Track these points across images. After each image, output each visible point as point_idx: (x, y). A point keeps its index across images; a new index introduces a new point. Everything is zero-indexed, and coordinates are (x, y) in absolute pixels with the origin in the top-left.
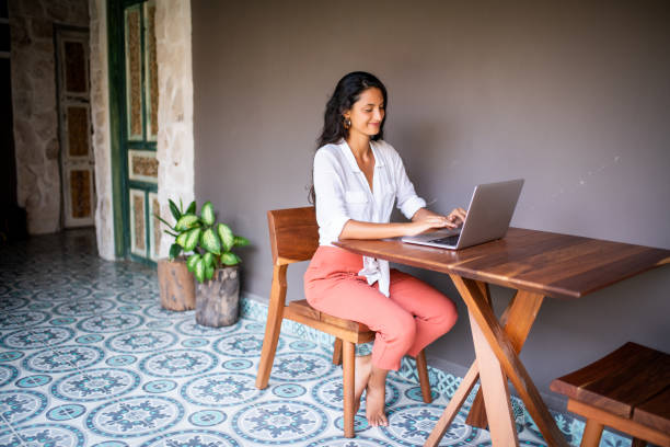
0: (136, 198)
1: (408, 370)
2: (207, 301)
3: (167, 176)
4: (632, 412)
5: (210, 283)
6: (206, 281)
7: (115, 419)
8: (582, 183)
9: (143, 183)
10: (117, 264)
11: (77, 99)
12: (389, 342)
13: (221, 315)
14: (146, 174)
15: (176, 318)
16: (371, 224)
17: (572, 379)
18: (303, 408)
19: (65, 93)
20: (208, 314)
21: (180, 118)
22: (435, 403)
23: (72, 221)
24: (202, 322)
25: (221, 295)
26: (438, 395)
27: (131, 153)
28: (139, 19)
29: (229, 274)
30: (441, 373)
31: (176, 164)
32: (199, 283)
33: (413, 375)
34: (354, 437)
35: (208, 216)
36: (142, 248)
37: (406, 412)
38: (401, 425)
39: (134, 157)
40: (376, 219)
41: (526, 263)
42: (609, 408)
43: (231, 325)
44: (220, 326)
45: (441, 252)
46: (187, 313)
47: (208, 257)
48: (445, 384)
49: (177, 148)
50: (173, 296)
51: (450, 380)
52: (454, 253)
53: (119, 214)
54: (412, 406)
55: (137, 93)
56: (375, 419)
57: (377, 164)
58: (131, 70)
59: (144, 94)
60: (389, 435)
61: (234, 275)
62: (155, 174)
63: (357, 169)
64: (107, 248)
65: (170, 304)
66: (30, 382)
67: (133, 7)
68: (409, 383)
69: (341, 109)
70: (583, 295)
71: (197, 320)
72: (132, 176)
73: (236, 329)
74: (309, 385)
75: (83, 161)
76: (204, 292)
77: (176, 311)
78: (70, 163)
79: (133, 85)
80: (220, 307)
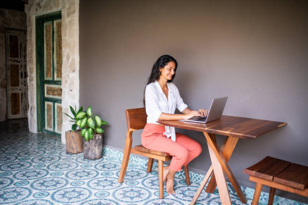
0: (48, 105)
1: (178, 173)
2: (89, 149)
3: (66, 96)
4: (273, 179)
5: (91, 141)
6: (89, 140)
7: (63, 196)
8: (248, 98)
9: (52, 99)
10: (38, 135)
11: (15, 61)
12: (179, 159)
13: (95, 155)
14: (53, 95)
15: (75, 157)
16: (168, 114)
17: (251, 168)
18: (140, 189)
19: (9, 58)
20: (90, 154)
21: (74, 71)
22: (192, 185)
23: (11, 116)
24: (86, 158)
25: (95, 146)
26: (192, 182)
27: (46, 86)
28: (51, 27)
29: (99, 137)
30: (193, 173)
31: (71, 91)
32: (86, 141)
33: (181, 175)
34: (163, 199)
35: (89, 112)
36: (51, 127)
37: (181, 189)
38: (180, 194)
39: (47, 88)
40: (170, 113)
41: (233, 127)
42: (265, 178)
43: (100, 158)
44: (95, 159)
45: (199, 124)
46: (79, 154)
47: (90, 130)
48: (195, 178)
49: (72, 83)
50: (72, 147)
51: (197, 176)
52: (204, 124)
53: (39, 113)
54: (183, 187)
55: (49, 59)
56: (170, 191)
57: (169, 91)
58: (47, 49)
59: (53, 60)
60: (177, 197)
61: (100, 137)
62: (60, 95)
63: (162, 93)
64: (33, 128)
65: (71, 151)
66: (20, 184)
67: (49, 22)
68: (179, 178)
69: (160, 67)
70: (257, 137)
71: (84, 157)
72: (46, 95)
73: (102, 160)
74: (140, 181)
75: (17, 89)
76: (88, 144)
77: (74, 154)
78: (11, 90)
79: (47, 55)
80: (95, 151)
